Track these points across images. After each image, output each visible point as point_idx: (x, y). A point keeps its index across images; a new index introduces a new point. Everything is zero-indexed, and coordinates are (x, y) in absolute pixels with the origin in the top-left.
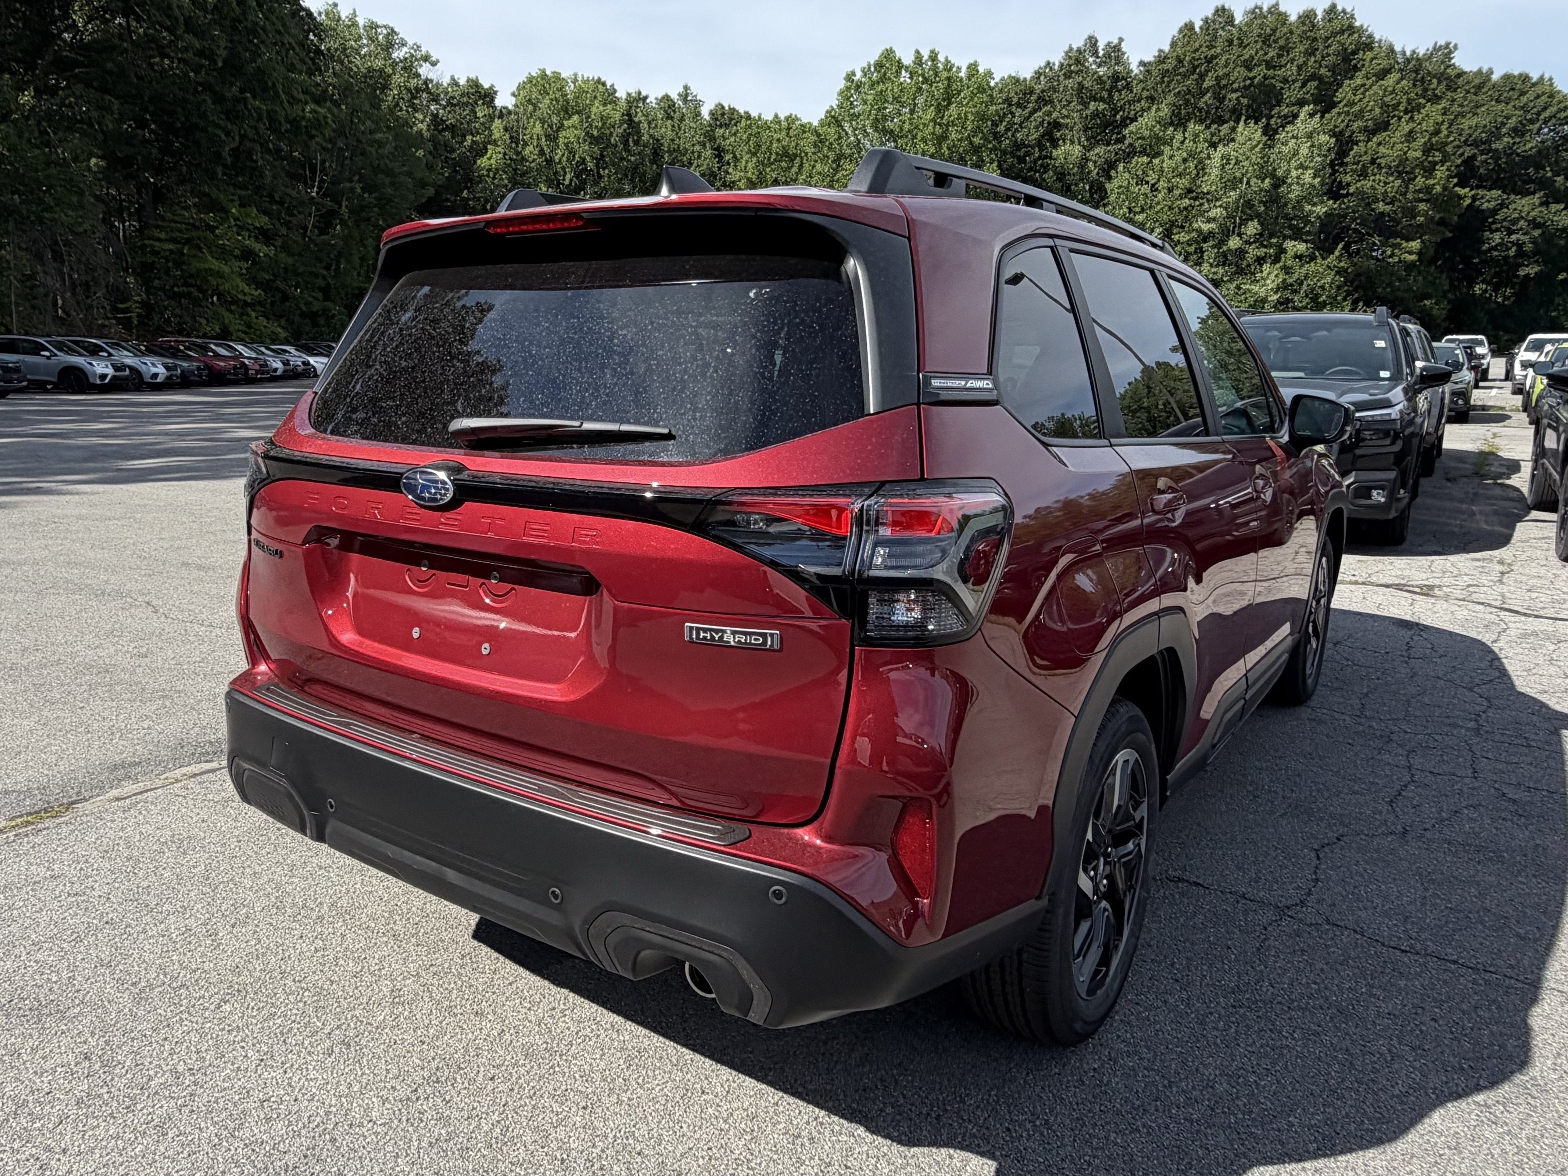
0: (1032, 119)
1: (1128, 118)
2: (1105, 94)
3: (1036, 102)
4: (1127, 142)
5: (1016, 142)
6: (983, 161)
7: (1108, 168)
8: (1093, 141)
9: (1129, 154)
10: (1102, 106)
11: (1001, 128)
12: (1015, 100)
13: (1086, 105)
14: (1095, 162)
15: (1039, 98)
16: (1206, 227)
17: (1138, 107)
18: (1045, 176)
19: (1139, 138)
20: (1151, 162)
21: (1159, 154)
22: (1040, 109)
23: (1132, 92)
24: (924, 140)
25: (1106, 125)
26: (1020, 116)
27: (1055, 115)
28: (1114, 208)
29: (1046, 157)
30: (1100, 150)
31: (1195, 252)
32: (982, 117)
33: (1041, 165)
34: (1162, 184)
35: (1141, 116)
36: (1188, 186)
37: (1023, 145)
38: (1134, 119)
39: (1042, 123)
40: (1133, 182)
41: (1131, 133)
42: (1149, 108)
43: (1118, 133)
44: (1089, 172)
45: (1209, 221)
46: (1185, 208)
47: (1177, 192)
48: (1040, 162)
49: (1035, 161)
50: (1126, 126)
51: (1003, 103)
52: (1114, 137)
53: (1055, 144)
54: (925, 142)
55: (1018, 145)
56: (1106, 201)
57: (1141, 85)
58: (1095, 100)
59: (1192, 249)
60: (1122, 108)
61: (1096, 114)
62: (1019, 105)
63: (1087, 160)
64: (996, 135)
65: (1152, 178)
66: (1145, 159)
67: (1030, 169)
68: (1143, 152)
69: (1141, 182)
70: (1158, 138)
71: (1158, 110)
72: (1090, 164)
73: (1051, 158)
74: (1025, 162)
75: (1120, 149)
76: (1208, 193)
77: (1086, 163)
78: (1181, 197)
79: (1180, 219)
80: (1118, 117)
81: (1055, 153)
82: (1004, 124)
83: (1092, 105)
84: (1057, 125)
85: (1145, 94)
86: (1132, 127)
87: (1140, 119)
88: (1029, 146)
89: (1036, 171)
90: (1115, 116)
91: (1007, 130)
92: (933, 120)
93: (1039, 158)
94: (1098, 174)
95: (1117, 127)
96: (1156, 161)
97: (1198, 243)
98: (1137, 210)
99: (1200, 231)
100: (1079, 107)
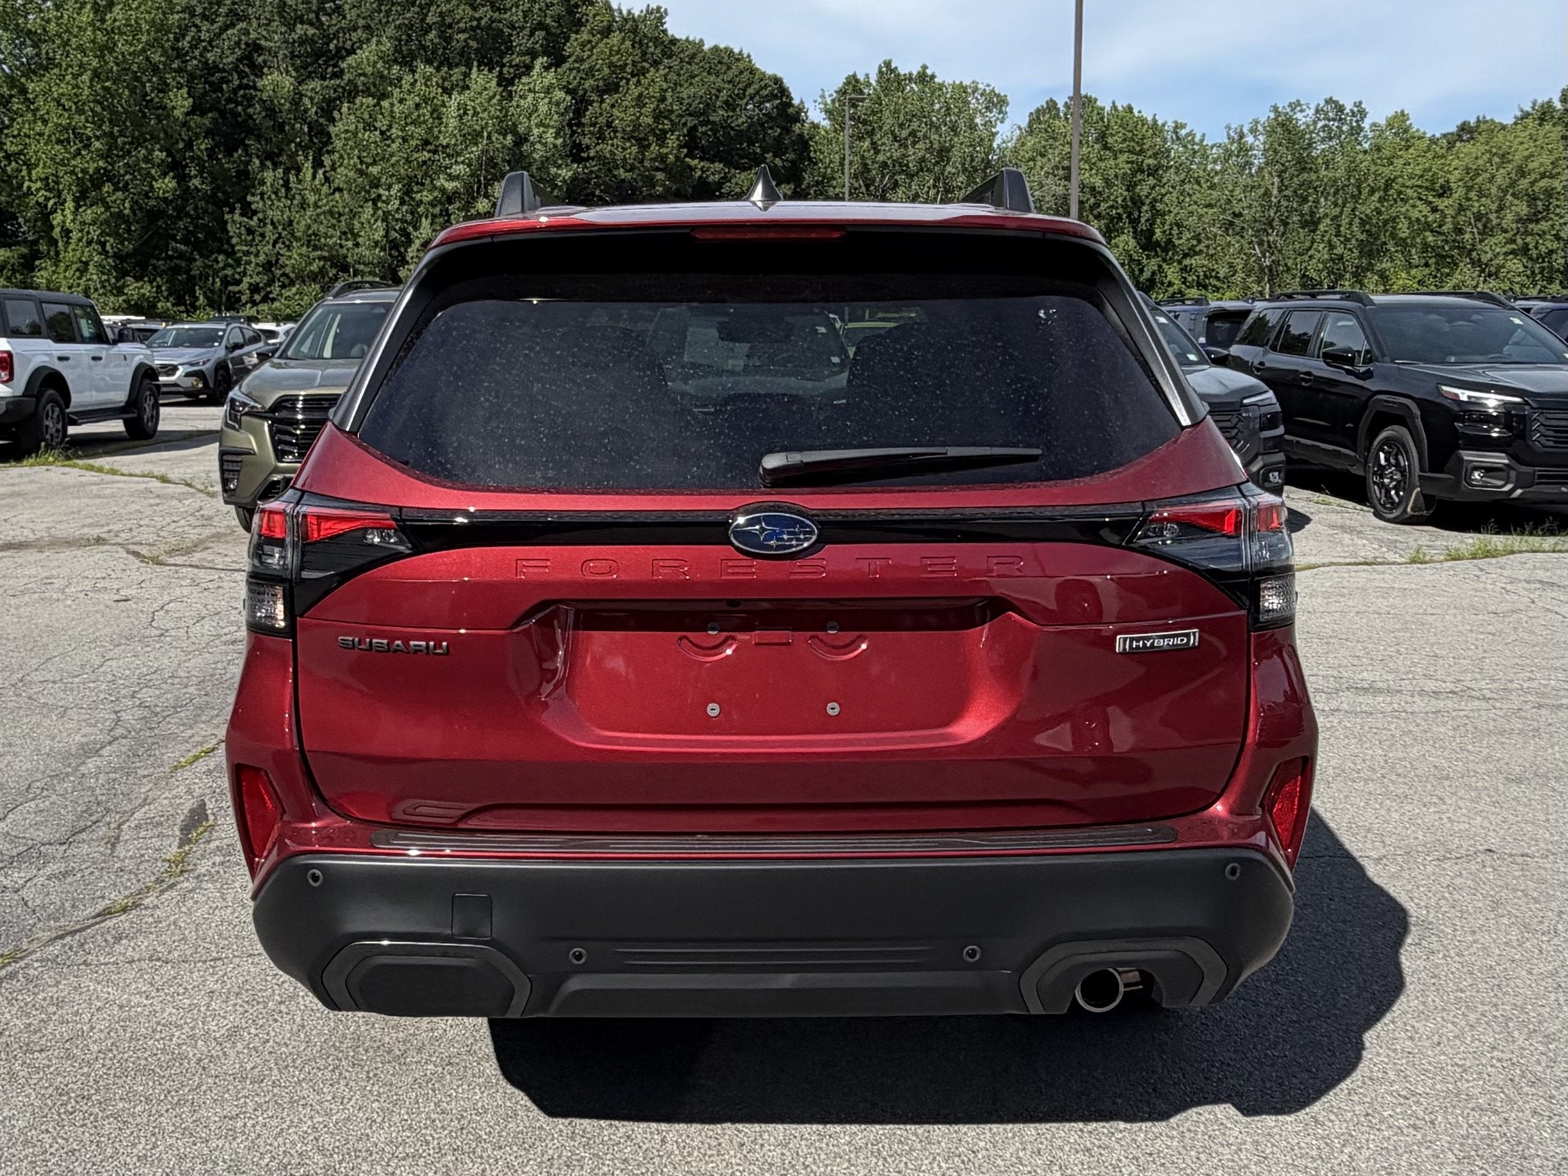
0: (224, 36)
1: (343, 48)
2: (312, 16)
3: (227, 15)
4: (346, 77)
5: (206, 63)
6: (167, 85)
7: (328, 109)
8: (304, 73)
9: (351, 93)
10: (311, 31)
11: (185, 44)
12: (199, 10)
13: (292, 30)
14: (311, 99)
15: (231, 11)
16: (450, 186)
17: (355, 36)
18: (251, 111)
19: (360, 75)
20: (378, 104)
21: (384, 96)
22: (233, 25)
23: (344, 18)
24: (81, 49)
25: (317, 55)
26: (208, 31)
27: (253, 35)
28: (341, 157)
29: (247, 87)
30: (316, 84)
31: (441, 215)
32: (161, 28)
33: (244, 96)
34: (395, 132)
35: (361, 48)
36: (425, 137)
37: (216, 68)
38: (352, 52)
39: (238, 43)
40: (361, 126)
41: (350, 67)
42: (368, 40)
43: (335, 66)
44: (306, 111)
45: (451, 178)
46: (424, 162)
47: (414, 143)
48: (241, 92)
49: (235, 91)
50: (343, 59)
51: (183, 11)
52: (330, 69)
53: (258, 71)
54: (83, 52)
55: (211, 69)
56: (330, 148)
57: (354, 12)
58: (302, 23)
59: (437, 210)
60: (335, 36)
61: (304, 40)
62: (204, 17)
63: (301, 95)
64: (180, 54)
65: (382, 123)
66: (371, 101)
67: (229, 101)
68: (367, 93)
69: (369, 126)
70: (382, 77)
71: (379, 43)
72: (306, 101)
73: (255, 88)
74: (221, 90)
75: (339, 86)
76: (448, 146)
77: (301, 98)
78: (417, 149)
79: (420, 174)
80: (332, 46)
81: (260, 84)
82: (188, 38)
83: (300, 29)
84: (257, 48)
85: (361, 22)
86: (350, 60)
87: (358, 51)
88: (224, 71)
89: (237, 104)
90: (328, 45)
91: (193, 47)
92: (92, 24)
93: (240, 87)
94: (316, 113)
95: (332, 59)
96: (385, 104)
97: (442, 204)
98: (369, 160)
99: (443, 190)
100: (283, 29)
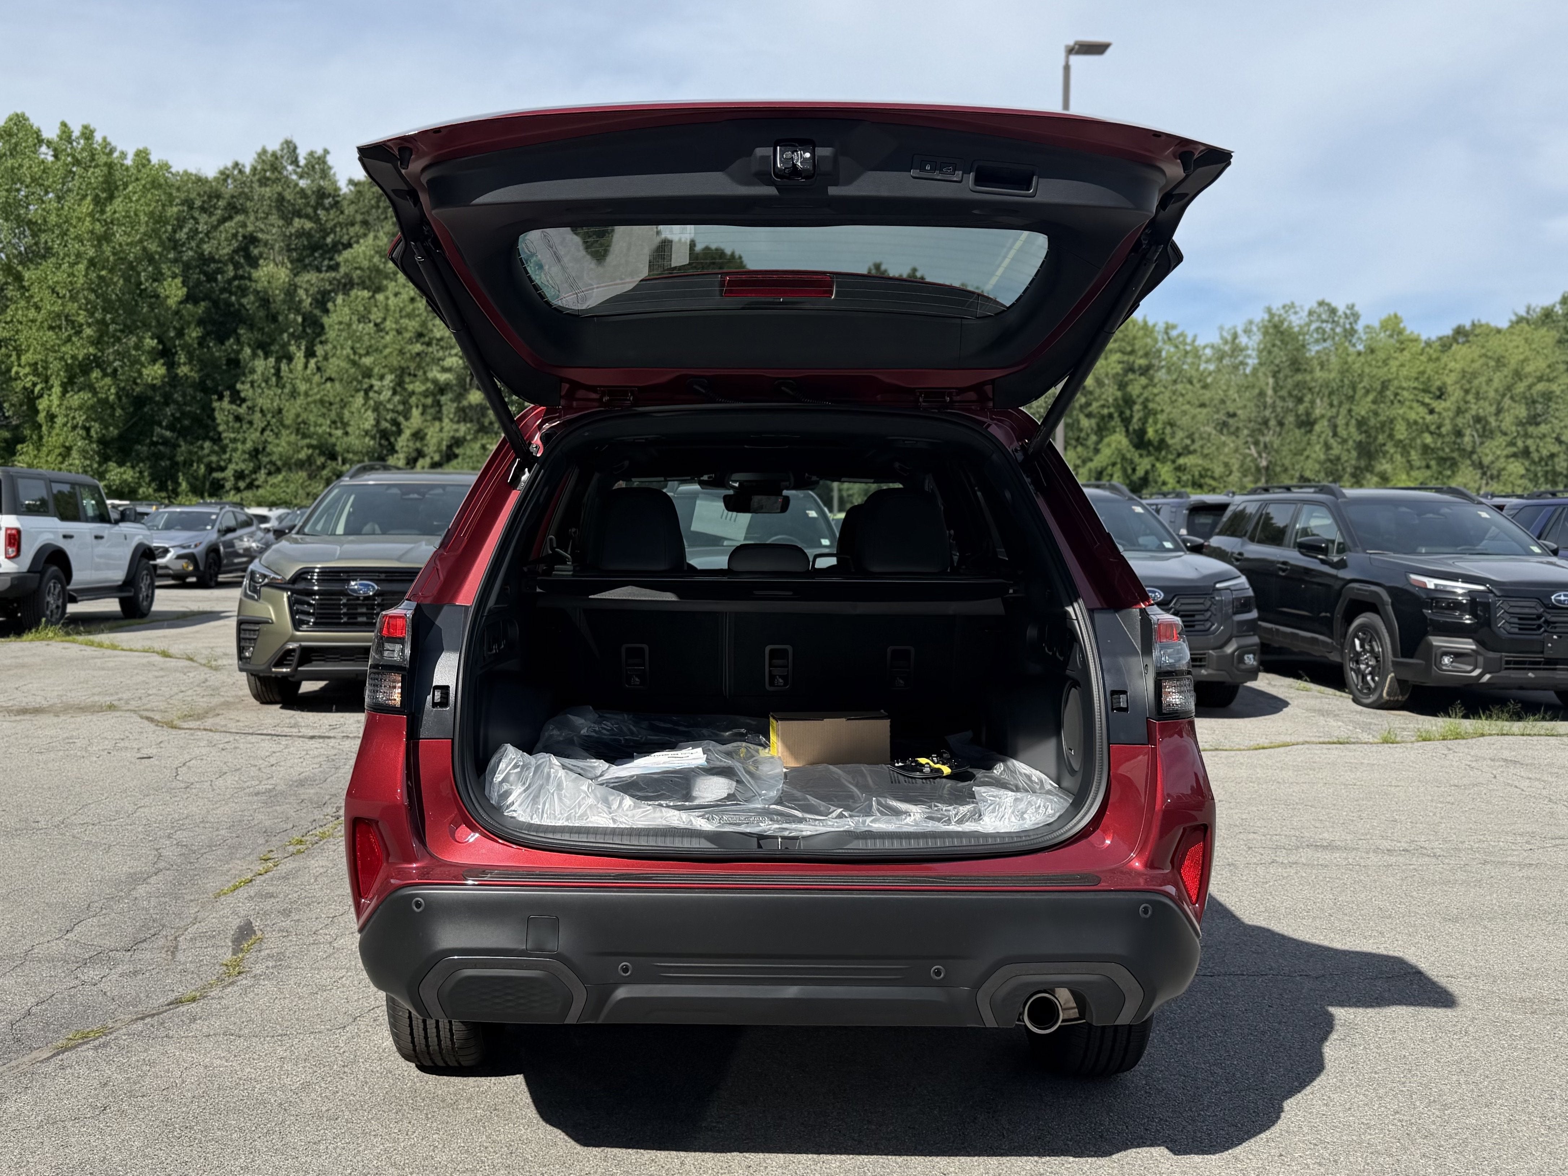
0: (222, 228)
1: (339, 242)
2: (310, 210)
3: (225, 209)
4: (342, 270)
5: (202, 254)
6: (162, 274)
7: (322, 301)
8: (300, 265)
9: (347, 286)
10: (309, 225)
11: (182, 235)
12: (198, 203)
13: (289, 223)
14: (307, 290)
15: (229, 204)
16: (443, 377)
17: (352, 231)
18: (244, 301)
19: (356, 268)
20: (373, 296)
21: (379, 289)
22: (230, 218)
23: (342, 213)
24: (79, 239)
25: (314, 247)
26: (206, 223)
27: (250, 228)
28: (335, 347)
29: (242, 278)
30: (311, 277)
31: (432, 406)
32: (159, 220)
33: (239, 287)
34: (389, 324)
35: (358, 242)
36: (420, 329)
37: (212, 259)
38: (349, 245)
39: (235, 236)
40: (355, 318)
41: (347, 261)
42: (365, 235)
43: (331, 259)
44: (301, 301)
45: (445, 370)
46: (418, 354)
47: (407, 335)
48: (236, 283)
49: (229, 282)
50: (339, 252)
51: (182, 204)
52: (326, 262)
53: (253, 262)
54: (82, 241)
55: (204, 260)
56: (323, 338)
57: (352, 208)
58: (300, 217)
59: (429, 401)
60: (333, 230)
61: (301, 234)
62: (203, 209)
63: (296, 286)
64: (175, 245)
65: (376, 315)
66: (366, 294)
67: (223, 290)
68: (363, 286)
69: (363, 319)
70: (378, 271)
71: (376, 237)
72: (301, 292)
73: (250, 279)
74: (216, 280)
75: (334, 278)
76: (441, 339)
77: (295, 290)
78: (410, 341)
79: (412, 366)
80: (329, 240)
81: (255, 274)
82: (185, 230)
83: (297, 223)
84: (252, 240)
85: (359, 218)
86: (347, 254)
87: (355, 246)
88: (219, 261)
89: (231, 293)
90: (324, 238)
91: (190, 238)
92: (91, 214)
93: (236, 277)
94: (311, 304)
95: (328, 251)
96: (380, 297)
97: (433, 394)
98: (362, 352)
99: (435, 382)
100: (281, 223)
